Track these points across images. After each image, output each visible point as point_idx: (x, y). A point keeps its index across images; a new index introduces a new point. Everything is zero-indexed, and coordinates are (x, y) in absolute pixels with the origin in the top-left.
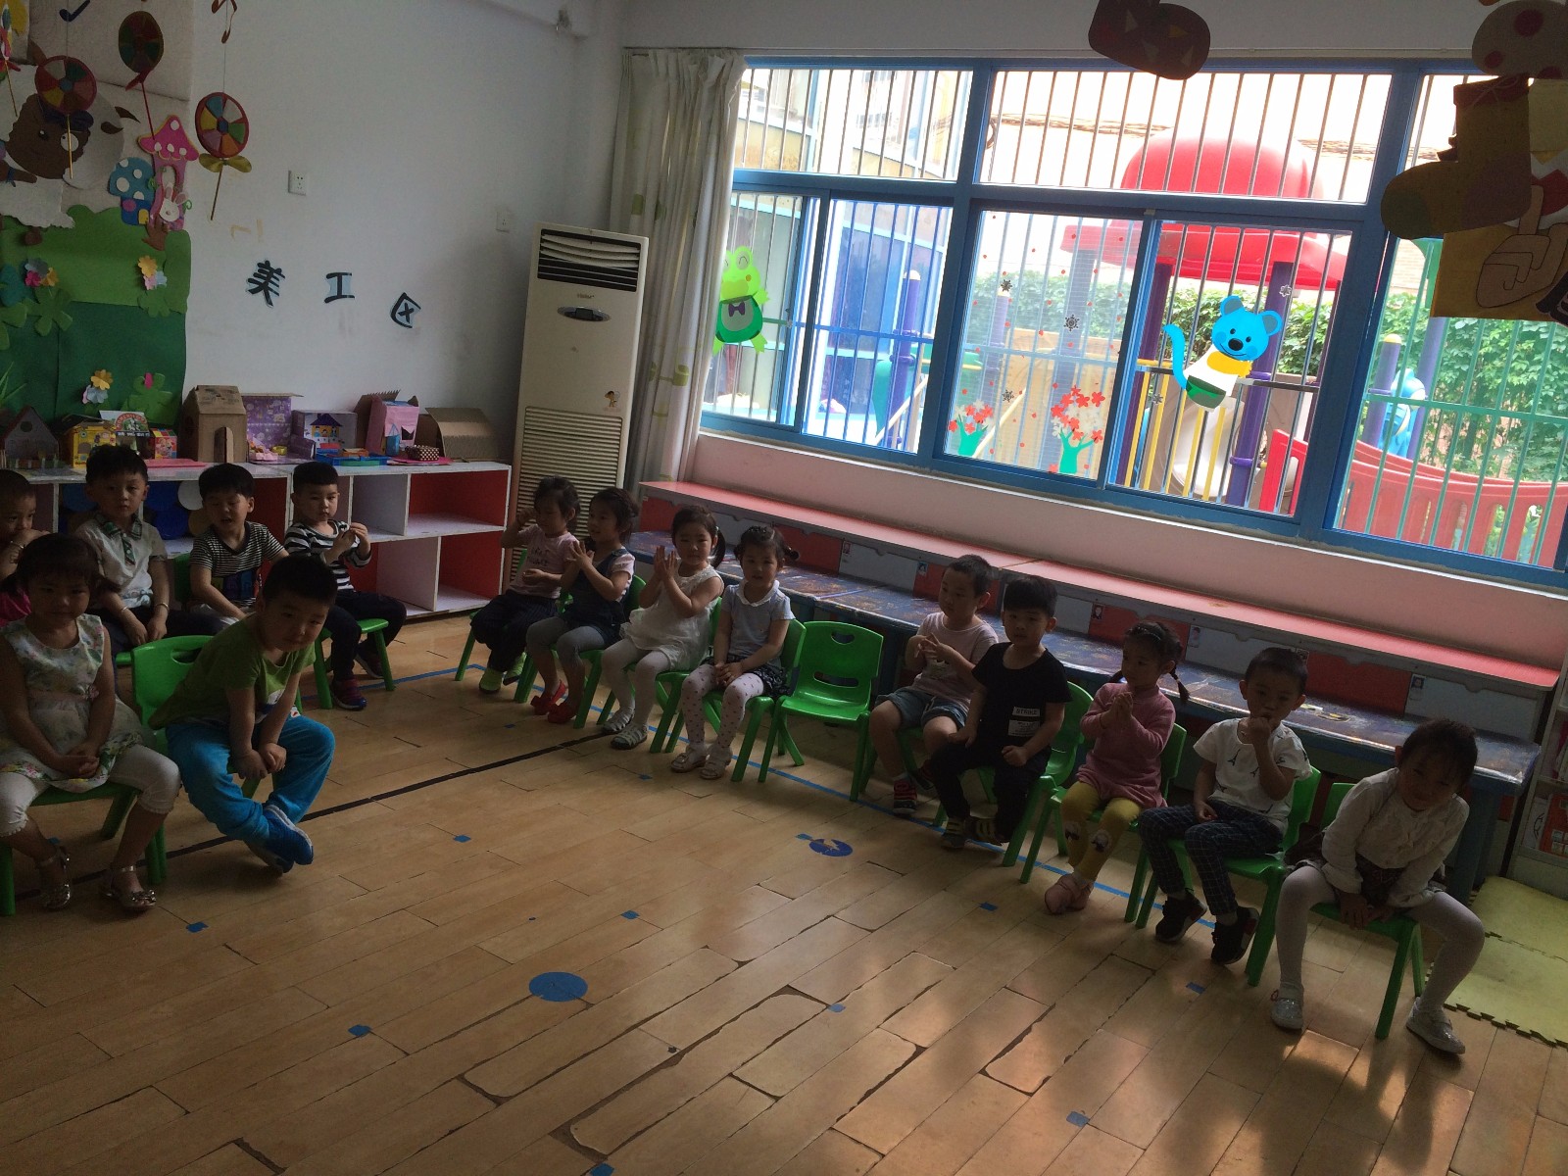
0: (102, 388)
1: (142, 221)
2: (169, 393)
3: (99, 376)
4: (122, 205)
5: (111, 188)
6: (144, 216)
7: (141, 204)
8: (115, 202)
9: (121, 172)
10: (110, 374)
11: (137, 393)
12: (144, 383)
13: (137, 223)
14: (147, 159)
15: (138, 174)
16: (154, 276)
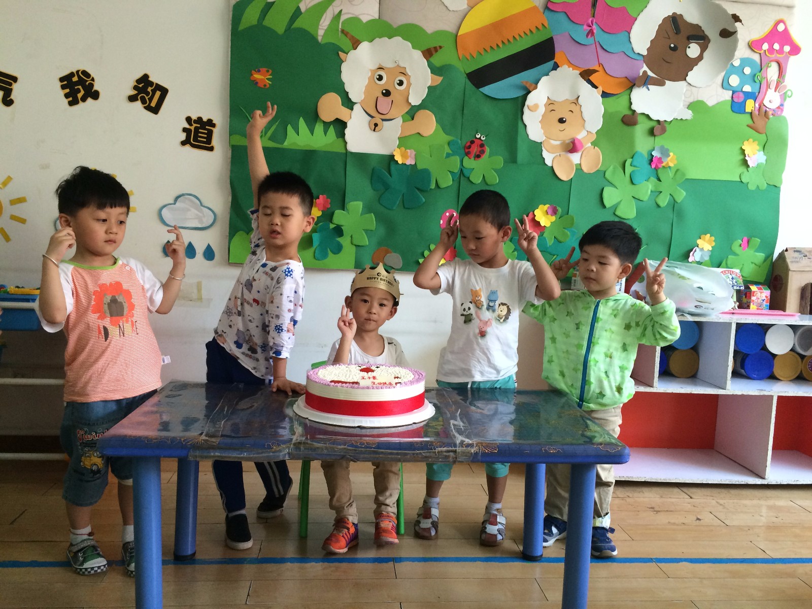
0: (705, 249)
1: (748, 109)
2: (761, 256)
3: (705, 241)
4: (732, 97)
5: (725, 85)
6: (750, 105)
7: (748, 95)
8: (727, 95)
9: (734, 70)
10: (713, 238)
11: (735, 254)
12: (740, 245)
13: (744, 112)
14: (756, 57)
15: (747, 71)
16: (756, 156)
